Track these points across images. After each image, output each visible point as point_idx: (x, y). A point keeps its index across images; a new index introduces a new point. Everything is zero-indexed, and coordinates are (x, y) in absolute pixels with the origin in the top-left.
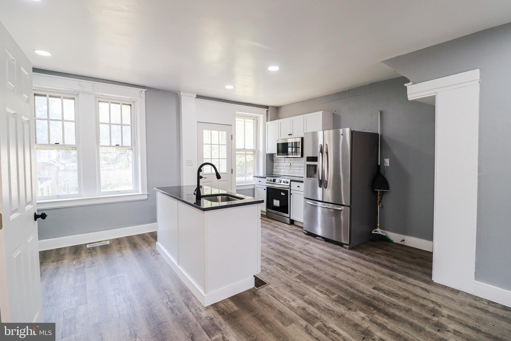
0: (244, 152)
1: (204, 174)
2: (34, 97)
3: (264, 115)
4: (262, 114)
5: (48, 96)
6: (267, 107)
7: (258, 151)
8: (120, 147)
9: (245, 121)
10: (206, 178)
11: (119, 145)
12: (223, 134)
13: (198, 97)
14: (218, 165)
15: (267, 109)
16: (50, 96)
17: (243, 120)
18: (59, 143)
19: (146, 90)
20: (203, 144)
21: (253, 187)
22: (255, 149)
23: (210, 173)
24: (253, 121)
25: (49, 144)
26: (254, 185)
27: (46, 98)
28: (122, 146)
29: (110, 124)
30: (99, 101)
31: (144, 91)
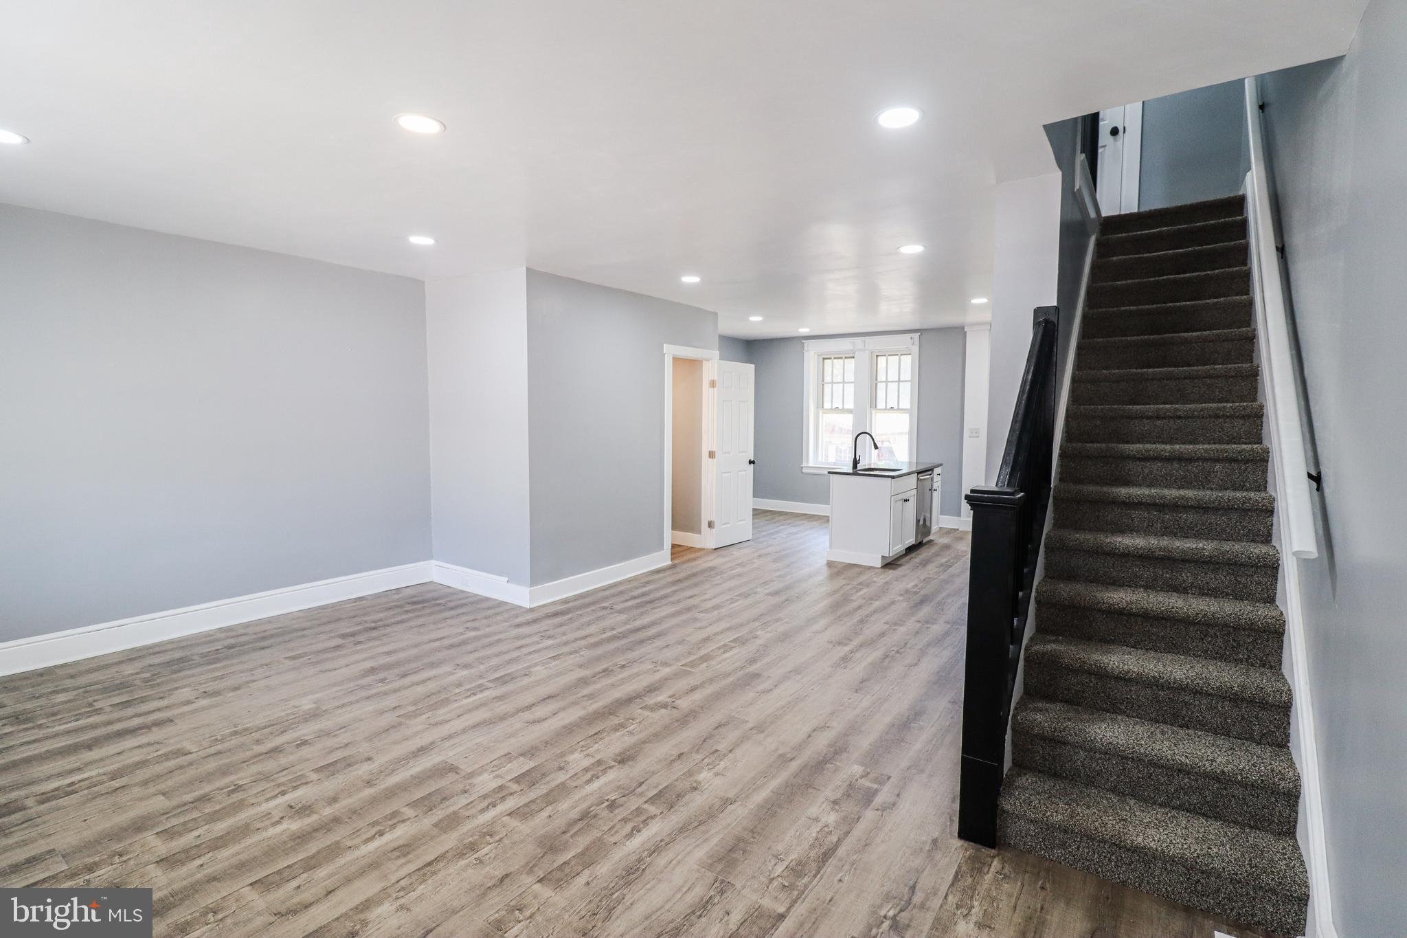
2: (823, 361)
5: (834, 358)
8: (896, 409)
11: (893, 407)
16: (836, 358)
18: (838, 407)
19: (919, 334)
27: (831, 360)
28: (898, 409)
29: (887, 382)
30: (877, 356)
31: (916, 336)
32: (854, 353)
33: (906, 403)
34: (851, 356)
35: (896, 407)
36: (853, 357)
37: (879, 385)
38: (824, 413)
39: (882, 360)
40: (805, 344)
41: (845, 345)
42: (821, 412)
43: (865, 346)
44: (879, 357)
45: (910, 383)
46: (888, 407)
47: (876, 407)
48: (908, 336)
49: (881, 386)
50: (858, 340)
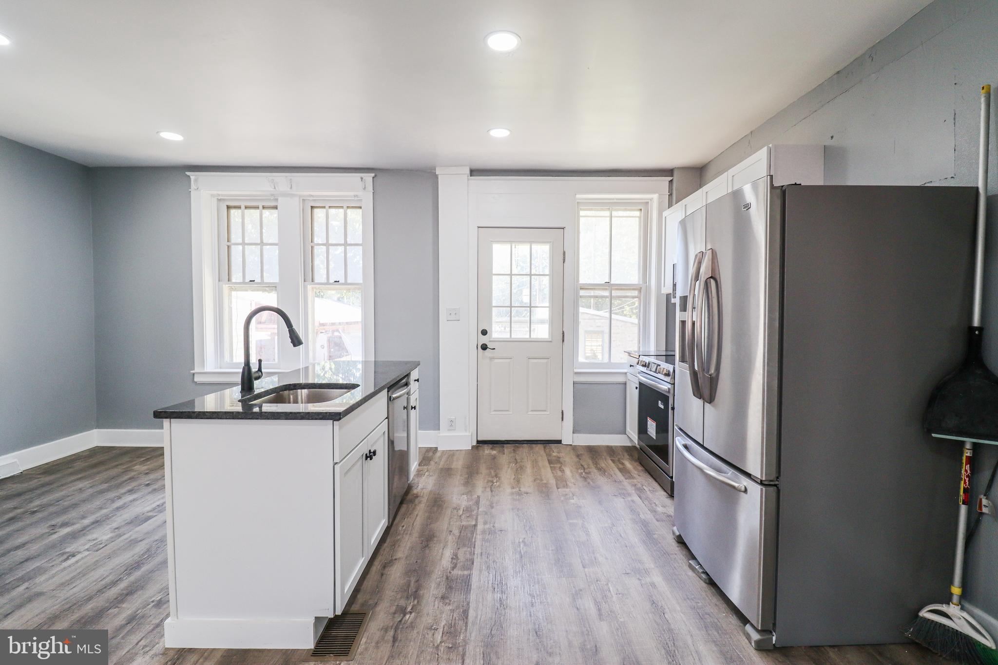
0: (606, 293)
1: (491, 340)
2: (227, 211)
3: (659, 195)
4: (654, 193)
5: (243, 207)
6: (668, 172)
7: (648, 289)
8: (342, 284)
9: (611, 217)
10: (494, 349)
11: (339, 281)
12: (542, 252)
13: (473, 172)
14: (529, 321)
15: (670, 178)
16: (246, 207)
17: (607, 213)
18: (254, 281)
19: (373, 175)
20: (491, 274)
21: (621, 379)
22: (641, 283)
23: (507, 338)
24: (637, 213)
25: (244, 283)
26: (626, 373)
27: (240, 211)
28: (346, 284)
29: (327, 245)
30: (312, 207)
31: (369, 177)
32: (276, 200)
33: (356, 274)
34: (273, 204)
35: (342, 281)
36: (276, 208)
37: (316, 249)
38: (231, 289)
39: (319, 214)
40: (192, 178)
41: (259, 184)
42: (226, 287)
43: (291, 188)
44: (316, 210)
45: (361, 247)
46: (332, 281)
47: (313, 281)
48: (358, 176)
49: (320, 251)
50: (280, 178)
